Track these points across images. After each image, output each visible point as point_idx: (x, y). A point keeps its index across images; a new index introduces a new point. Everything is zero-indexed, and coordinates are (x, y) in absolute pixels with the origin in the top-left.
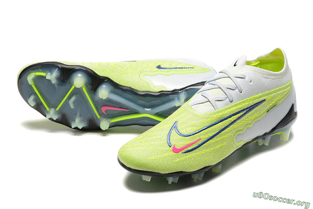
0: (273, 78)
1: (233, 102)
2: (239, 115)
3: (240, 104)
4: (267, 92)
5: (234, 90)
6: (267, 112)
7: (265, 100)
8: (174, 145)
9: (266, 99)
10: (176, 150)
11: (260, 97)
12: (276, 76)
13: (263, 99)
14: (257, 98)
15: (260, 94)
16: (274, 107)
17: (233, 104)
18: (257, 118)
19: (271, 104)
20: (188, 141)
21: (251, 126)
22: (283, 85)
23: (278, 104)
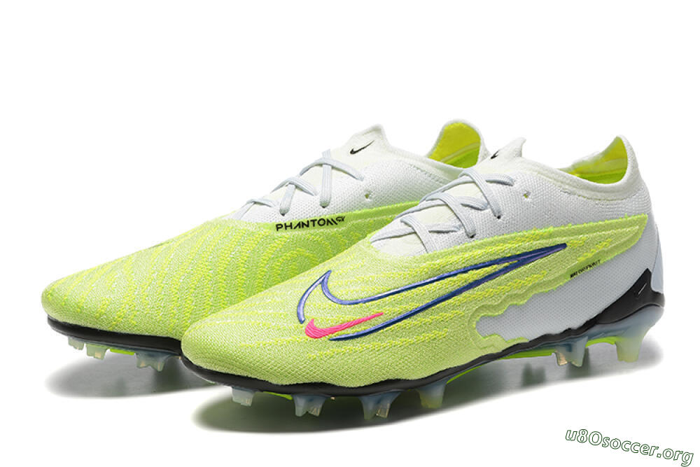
0: (587, 196)
1: (475, 237)
2: (489, 270)
3: (492, 244)
4: (570, 226)
5: (481, 210)
6: (572, 276)
7: (564, 246)
8: (313, 320)
9: (568, 244)
10: (314, 332)
11: (551, 236)
12: (598, 192)
13: (559, 240)
14: (542, 237)
15: (551, 229)
16: (590, 266)
17: (475, 242)
18: (541, 287)
19: (582, 259)
20: (351, 314)
21: (521, 303)
22: (617, 218)
23: (601, 262)
